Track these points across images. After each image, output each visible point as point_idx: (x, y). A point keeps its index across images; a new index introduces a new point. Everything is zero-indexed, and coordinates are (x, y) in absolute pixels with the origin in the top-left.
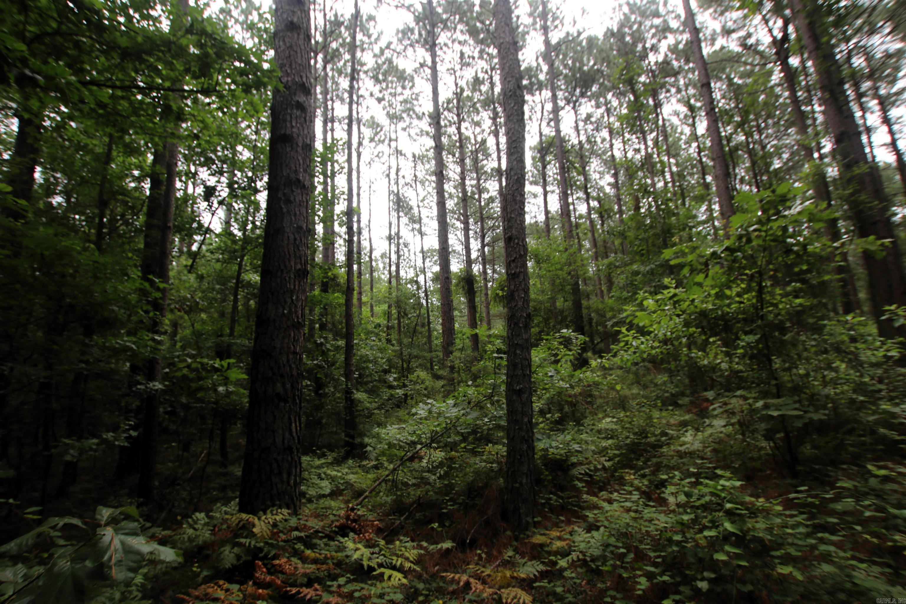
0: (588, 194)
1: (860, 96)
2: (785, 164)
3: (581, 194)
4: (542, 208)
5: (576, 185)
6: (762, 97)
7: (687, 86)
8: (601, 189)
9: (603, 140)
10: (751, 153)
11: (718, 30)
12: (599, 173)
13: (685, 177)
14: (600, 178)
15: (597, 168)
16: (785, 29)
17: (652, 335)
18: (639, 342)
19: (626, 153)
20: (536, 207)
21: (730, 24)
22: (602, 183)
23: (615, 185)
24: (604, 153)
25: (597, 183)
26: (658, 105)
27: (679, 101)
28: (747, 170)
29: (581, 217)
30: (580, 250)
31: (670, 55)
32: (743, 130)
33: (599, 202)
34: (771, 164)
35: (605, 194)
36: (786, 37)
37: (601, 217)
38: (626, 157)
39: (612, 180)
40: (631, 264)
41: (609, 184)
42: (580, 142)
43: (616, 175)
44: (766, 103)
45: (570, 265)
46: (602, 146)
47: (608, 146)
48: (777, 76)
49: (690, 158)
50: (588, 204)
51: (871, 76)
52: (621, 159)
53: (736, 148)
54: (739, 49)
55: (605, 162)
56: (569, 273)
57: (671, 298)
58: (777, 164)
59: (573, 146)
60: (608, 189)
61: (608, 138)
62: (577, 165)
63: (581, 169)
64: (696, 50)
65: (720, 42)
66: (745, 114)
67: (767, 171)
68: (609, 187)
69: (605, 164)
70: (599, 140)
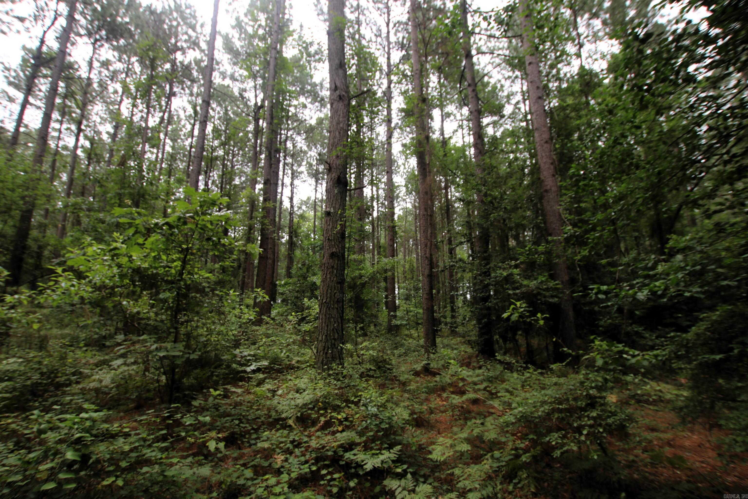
0: (80, 130)
1: (285, 164)
2: (242, 183)
3: (73, 127)
4: (15, 117)
5: (70, 115)
6: (241, 134)
7: (198, 95)
8: (99, 133)
9: (116, 92)
10: (224, 166)
11: (229, 73)
12: (101, 118)
13: (176, 160)
14: (100, 123)
15: (100, 113)
16: (263, 101)
17: (87, 280)
18: (70, 283)
19: (133, 115)
20: (9, 113)
21: (237, 74)
22: (101, 128)
23: (113, 136)
24: (113, 103)
25: (95, 125)
26: (172, 94)
27: (190, 102)
28: (219, 176)
29: (65, 148)
30: (52, 179)
31: (193, 65)
32: (224, 149)
33: (92, 144)
34: (234, 180)
35: (101, 139)
36: (262, 106)
37: (89, 158)
38: (131, 118)
39: (112, 131)
40: (99, 211)
41: (108, 133)
42: (89, 79)
43: (116, 128)
44: (241, 139)
45: (27, 189)
46: (112, 96)
47: (119, 99)
48: (251, 127)
49: (184, 148)
50: (77, 140)
51: (292, 156)
52: (126, 117)
53: (217, 158)
54: (237, 94)
55: (111, 112)
56: (23, 198)
57: (111, 250)
58: (237, 181)
59: (80, 78)
60: (105, 137)
61: (120, 93)
62: (78, 97)
63: (80, 103)
64: (208, 74)
65: (227, 82)
66: (228, 139)
67: (230, 184)
68: (107, 136)
69: (110, 113)
70: (111, 89)
